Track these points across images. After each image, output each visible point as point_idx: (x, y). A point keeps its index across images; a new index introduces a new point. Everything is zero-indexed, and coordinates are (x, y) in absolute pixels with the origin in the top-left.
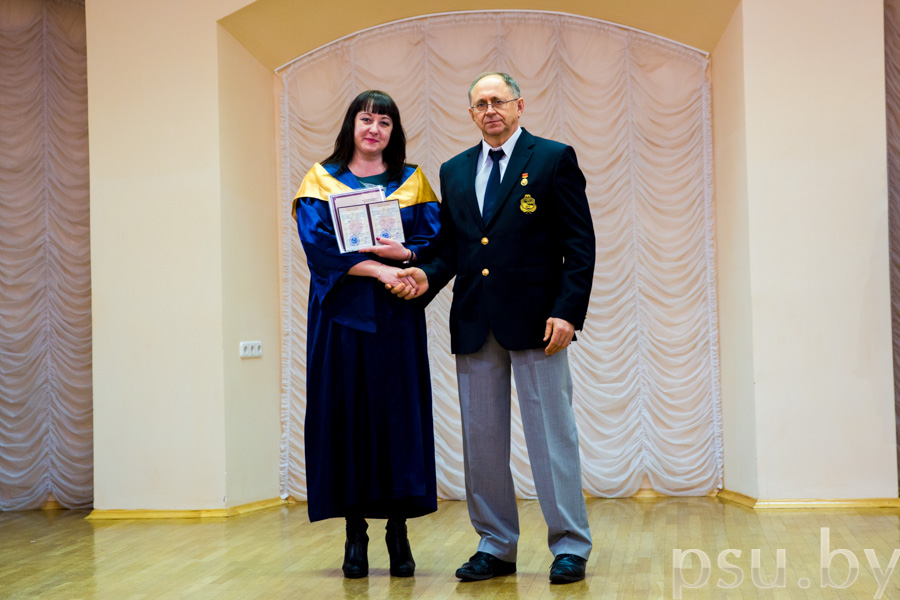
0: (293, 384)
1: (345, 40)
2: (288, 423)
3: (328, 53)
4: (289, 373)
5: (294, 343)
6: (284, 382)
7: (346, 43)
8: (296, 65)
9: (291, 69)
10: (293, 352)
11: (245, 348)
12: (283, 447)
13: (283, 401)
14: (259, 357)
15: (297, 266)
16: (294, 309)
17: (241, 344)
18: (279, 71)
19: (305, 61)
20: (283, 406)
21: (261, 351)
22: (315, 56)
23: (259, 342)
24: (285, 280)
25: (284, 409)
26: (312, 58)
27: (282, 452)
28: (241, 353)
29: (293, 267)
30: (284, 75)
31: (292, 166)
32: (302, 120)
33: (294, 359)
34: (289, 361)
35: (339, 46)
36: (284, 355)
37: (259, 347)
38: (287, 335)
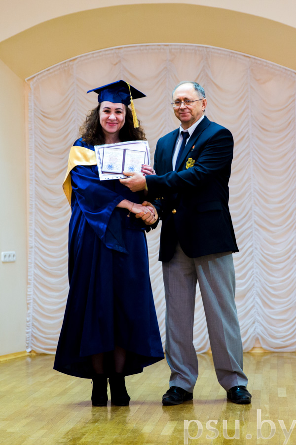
0: (35, 279)
1: (70, 61)
2: (32, 304)
3: (59, 69)
4: (33, 272)
5: (36, 253)
6: (29, 277)
7: (71, 63)
8: (39, 76)
9: (35, 79)
10: (35, 259)
11: (5, 256)
12: (28, 319)
13: (29, 290)
14: (13, 262)
15: (38, 205)
16: (36, 232)
17: (3, 253)
18: (28, 80)
19: (45, 74)
20: (28, 293)
21: (15, 258)
22: (51, 71)
23: (13, 252)
24: (31, 213)
25: (30, 295)
26: (49, 72)
27: (28, 322)
28: (3, 259)
29: (36, 204)
30: (31, 83)
31: (35, 141)
32: (41, 111)
33: (36, 264)
34: (33, 264)
35: (66, 65)
36: (29, 261)
37: (14, 256)
38: (32, 248)
